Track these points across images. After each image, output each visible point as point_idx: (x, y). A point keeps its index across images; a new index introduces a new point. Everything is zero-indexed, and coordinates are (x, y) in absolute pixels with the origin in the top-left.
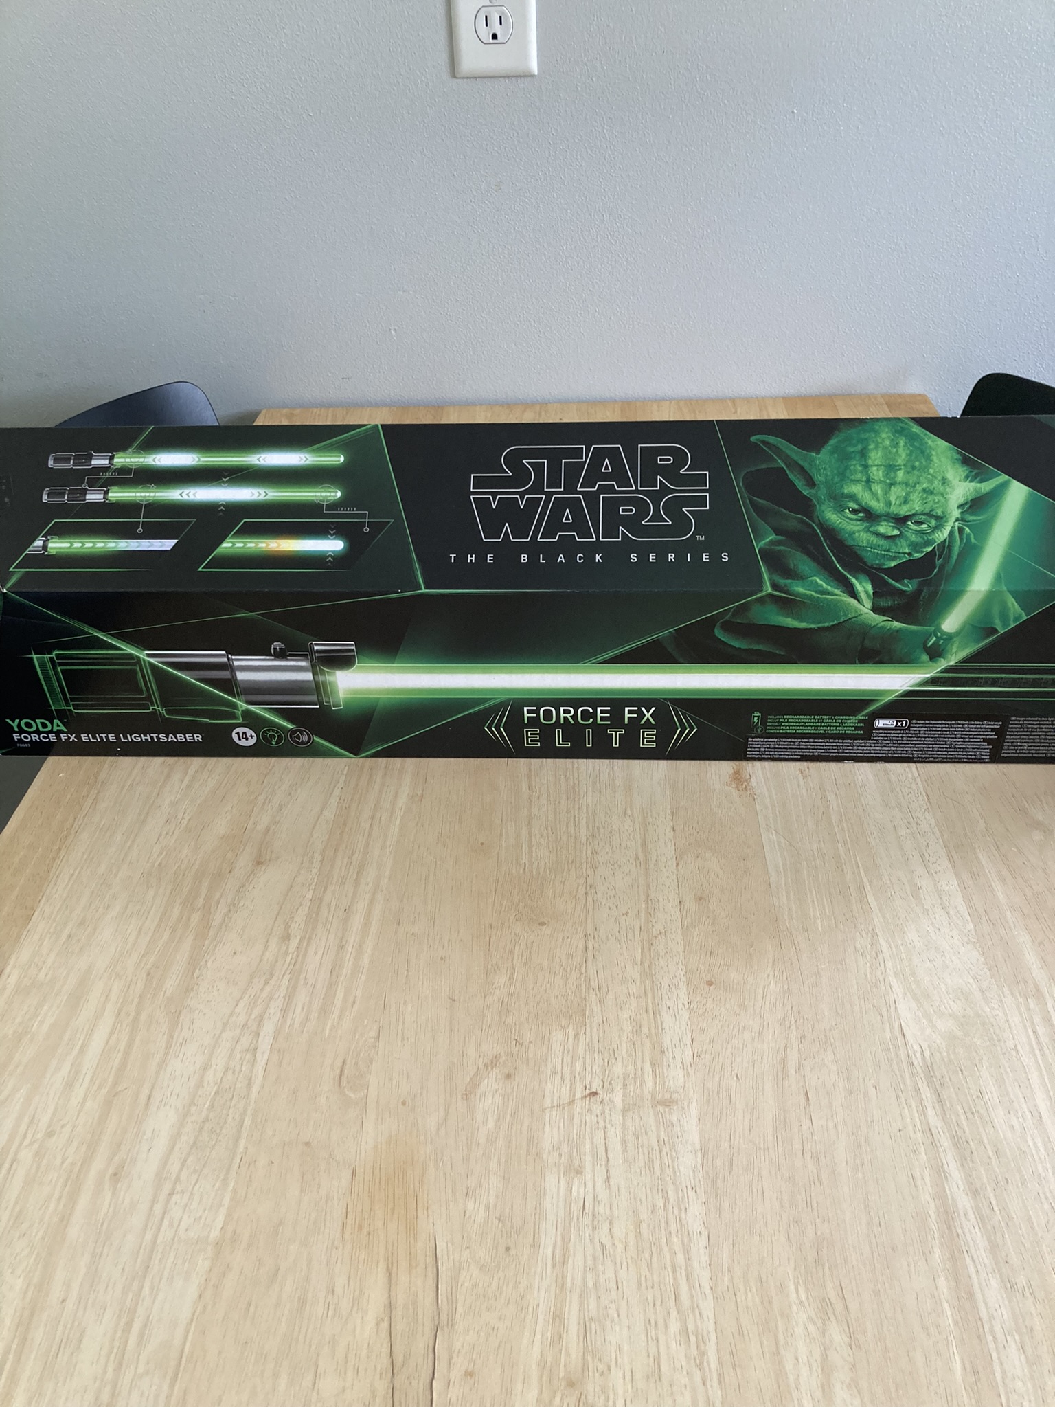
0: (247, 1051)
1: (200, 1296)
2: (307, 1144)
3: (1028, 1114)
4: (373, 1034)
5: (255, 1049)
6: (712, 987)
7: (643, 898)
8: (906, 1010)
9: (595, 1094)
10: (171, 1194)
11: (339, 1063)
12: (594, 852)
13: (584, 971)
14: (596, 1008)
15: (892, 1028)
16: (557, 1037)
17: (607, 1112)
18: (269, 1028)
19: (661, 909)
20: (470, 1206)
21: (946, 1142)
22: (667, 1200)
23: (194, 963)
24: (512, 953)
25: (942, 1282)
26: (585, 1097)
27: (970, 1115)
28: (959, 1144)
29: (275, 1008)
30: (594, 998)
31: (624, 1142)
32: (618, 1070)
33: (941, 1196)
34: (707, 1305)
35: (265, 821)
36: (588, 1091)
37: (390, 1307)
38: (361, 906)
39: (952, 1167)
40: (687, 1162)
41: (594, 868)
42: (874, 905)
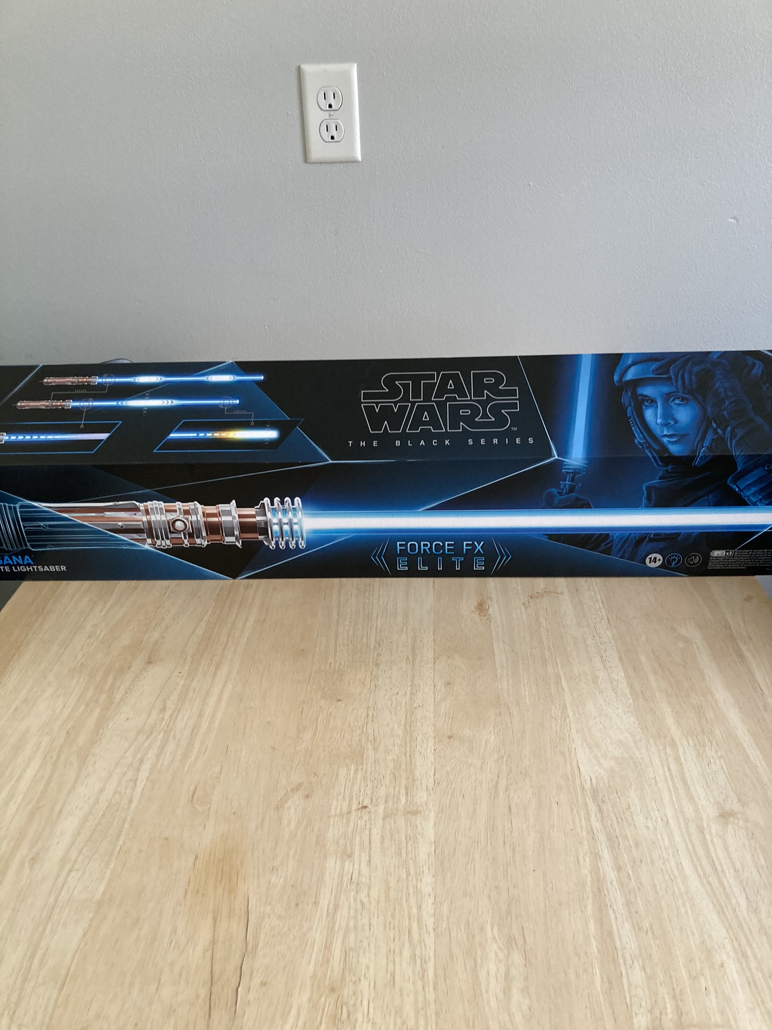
0: (131, 780)
1: (84, 935)
2: (166, 839)
3: (660, 820)
4: (217, 769)
5: (136, 780)
6: (451, 740)
7: (409, 683)
8: (582, 755)
9: (365, 807)
10: (70, 871)
11: (192, 789)
12: (379, 655)
13: (365, 730)
14: (371, 753)
15: (571, 766)
16: (343, 772)
17: (373, 818)
18: (146, 766)
19: (421, 691)
20: (274, 879)
21: (602, 837)
22: (408, 874)
23: (100, 725)
24: (317, 719)
25: (592, 925)
26: (359, 809)
27: (620, 820)
28: (610, 839)
29: (152, 754)
30: (370, 746)
31: (383, 837)
32: (382, 792)
33: (595, 870)
34: (430, 940)
36: (360, 806)
37: (214, 942)
38: (216, 690)
39: (606, 854)
40: (424, 850)
41: (377, 665)
42: (566, 688)
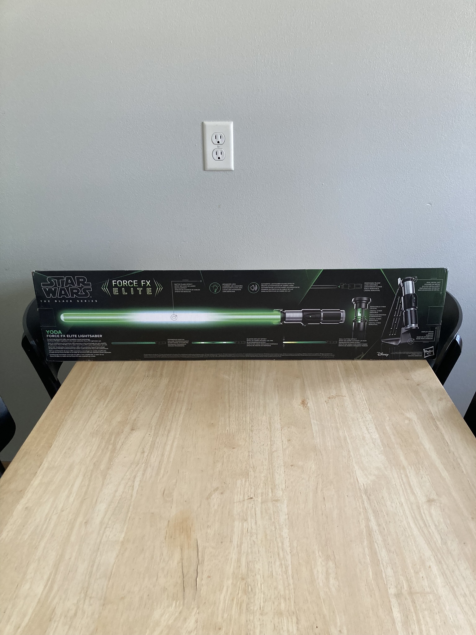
0: (131, 486)
1: (117, 557)
2: (153, 513)
3: (398, 503)
4: (175, 481)
5: (133, 486)
6: (293, 467)
7: (269, 440)
8: (359, 473)
9: (252, 498)
10: (106, 528)
11: (163, 490)
12: (252, 426)
13: (248, 462)
14: (252, 473)
15: (354, 478)
16: (239, 482)
17: (256, 503)
18: (138, 479)
19: (276, 444)
20: (209, 531)
21: (370, 511)
22: (276, 528)
23: (111, 460)
24: (223, 457)
25: (366, 550)
26: (248, 499)
27: (379, 504)
28: (374, 512)
29: (140, 474)
30: (251, 470)
31: (262, 512)
32: (260, 491)
33: (368, 526)
34: (289, 557)
35: (134, 416)
36: (249, 497)
37: (182, 559)
38: (170, 442)
39: (372, 518)
40: (283, 518)
41: (252, 431)
42: (349, 442)
